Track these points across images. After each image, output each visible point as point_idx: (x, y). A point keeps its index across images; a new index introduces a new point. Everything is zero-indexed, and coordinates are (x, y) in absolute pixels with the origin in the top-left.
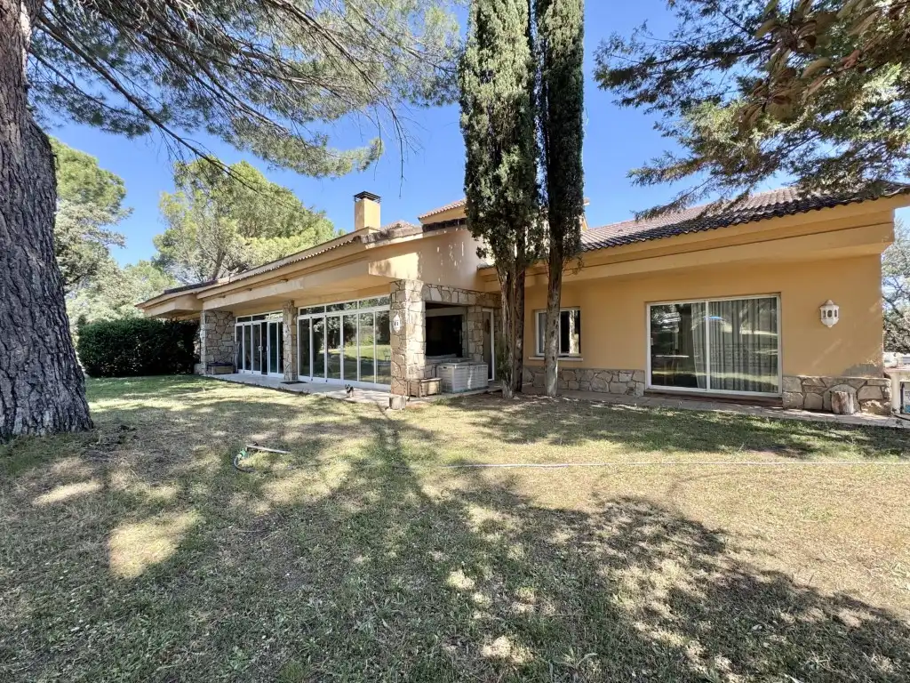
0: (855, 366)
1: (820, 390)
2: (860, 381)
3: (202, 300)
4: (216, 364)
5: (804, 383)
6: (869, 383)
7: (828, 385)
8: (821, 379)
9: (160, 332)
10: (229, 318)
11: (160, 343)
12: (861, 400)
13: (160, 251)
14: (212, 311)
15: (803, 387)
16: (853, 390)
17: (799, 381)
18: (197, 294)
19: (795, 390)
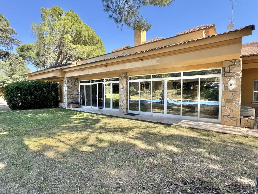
3: (65, 72)
4: (72, 103)
9: (45, 88)
10: (77, 81)
11: (45, 92)
13: (19, 53)
14: (70, 78)
18: (64, 69)
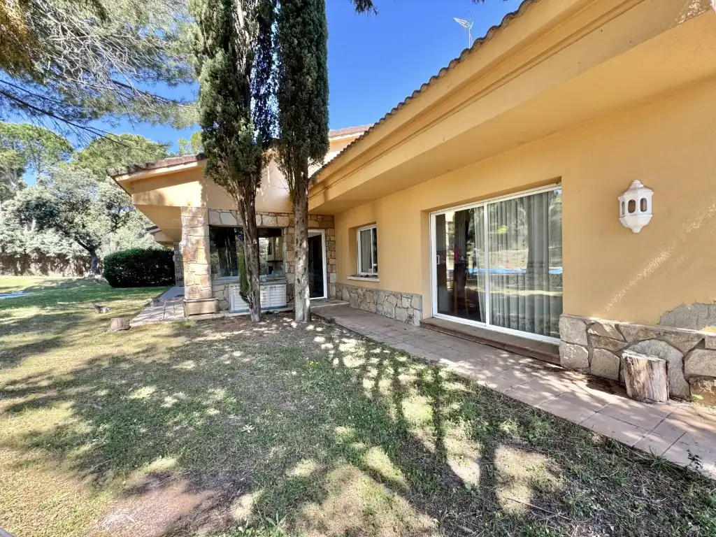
0: (683, 306)
1: (615, 345)
2: (690, 338)
5: (590, 331)
6: (707, 344)
7: (630, 339)
8: (617, 326)
12: (691, 376)
15: (589, 336)
16: (675, 355)
17: (583, 326)
19: (576, 341)
